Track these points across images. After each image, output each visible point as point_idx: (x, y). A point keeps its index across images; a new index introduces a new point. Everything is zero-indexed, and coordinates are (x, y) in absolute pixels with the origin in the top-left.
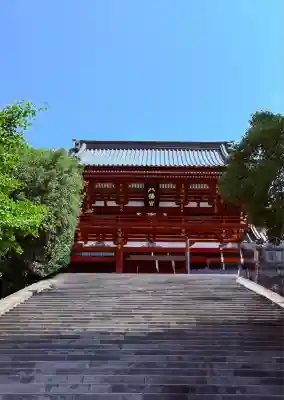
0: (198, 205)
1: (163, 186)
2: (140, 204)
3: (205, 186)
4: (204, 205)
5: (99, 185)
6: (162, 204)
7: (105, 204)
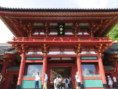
0: (83, 34)
1: (66, 24)
5: (36, 24)
6: (66, 34)
7: (39, 34)
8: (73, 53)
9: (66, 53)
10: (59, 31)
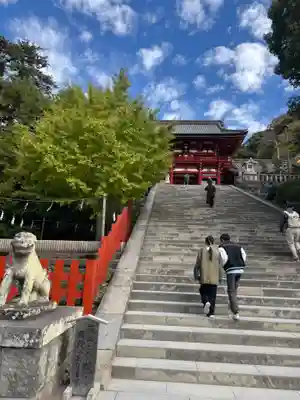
0: (207, 151)
1: (192, 143)
2: (179, 151)
3: (211, 143)
4: (210, 151)
8: (195, 170)
9: (189, 170)
10: (184, 149)
